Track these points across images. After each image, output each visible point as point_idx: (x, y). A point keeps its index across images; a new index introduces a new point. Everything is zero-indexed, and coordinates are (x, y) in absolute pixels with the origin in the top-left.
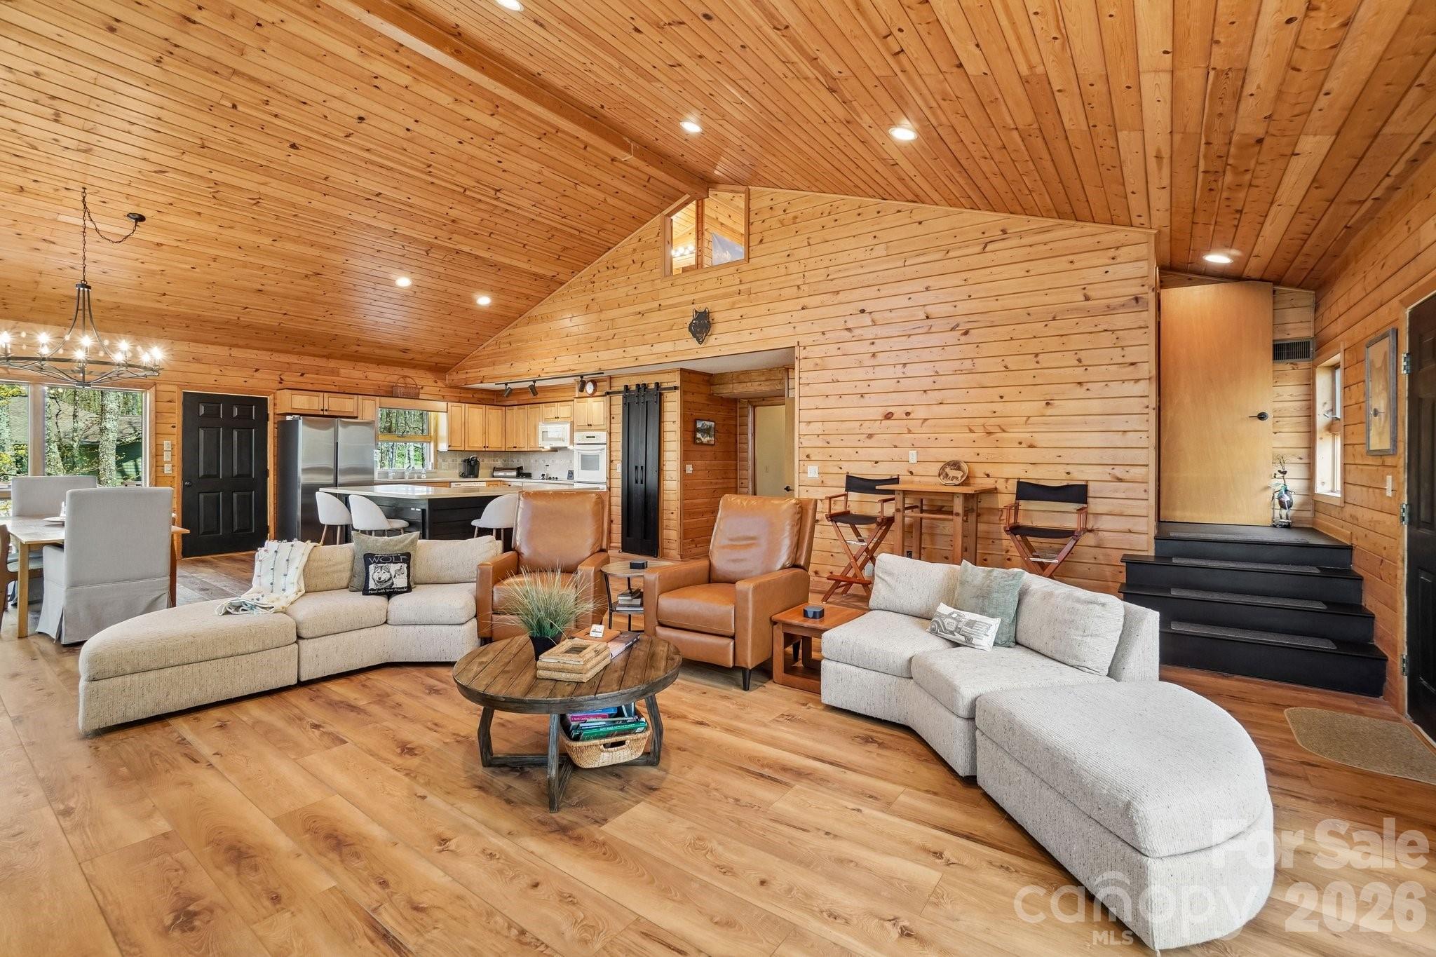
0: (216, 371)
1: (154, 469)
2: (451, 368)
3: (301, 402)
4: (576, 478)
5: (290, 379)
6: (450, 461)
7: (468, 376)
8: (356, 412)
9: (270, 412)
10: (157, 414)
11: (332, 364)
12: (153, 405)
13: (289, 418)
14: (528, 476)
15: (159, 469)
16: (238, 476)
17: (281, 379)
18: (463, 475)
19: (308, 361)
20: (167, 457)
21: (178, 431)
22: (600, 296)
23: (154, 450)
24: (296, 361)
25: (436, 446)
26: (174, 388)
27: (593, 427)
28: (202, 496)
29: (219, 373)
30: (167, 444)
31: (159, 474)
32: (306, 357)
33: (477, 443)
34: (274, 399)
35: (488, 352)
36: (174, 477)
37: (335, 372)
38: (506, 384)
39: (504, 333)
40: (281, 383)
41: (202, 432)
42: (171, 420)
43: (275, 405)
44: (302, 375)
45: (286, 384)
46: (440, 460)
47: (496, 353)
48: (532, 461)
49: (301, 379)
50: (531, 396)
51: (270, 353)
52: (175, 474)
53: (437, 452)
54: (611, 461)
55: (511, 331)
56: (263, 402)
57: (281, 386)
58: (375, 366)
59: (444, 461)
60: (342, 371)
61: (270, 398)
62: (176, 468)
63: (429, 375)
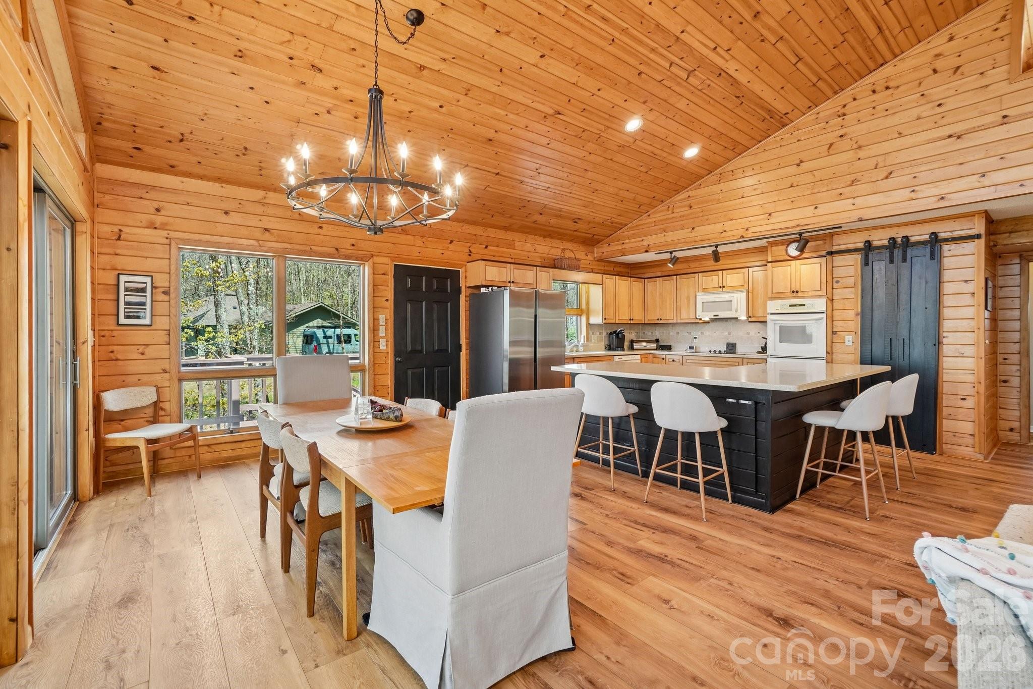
0: (419, 242)
1: (372, 344)
2: (602, 240)
3: (493, 273)
4: (770, 351)
5: (478, 250)
6: (598, 333)
7: (624, 246)
8: (535, 283)
9: (462, 284)
10: (375, 287)
11: (510, 236)
12: (371, 276)
13: (483, 290)
14: (669, 348)
15: (376, 343)
16: (438, 351)
17: (470, 252)
18: (609, 348)
19: (492, 232)
20: (382, 332)
21: (390, 304)
22: (856, 130)
23: (372, 325)
24: (481, 233)
25: (588, 319)
26: (387, 260)
27: (799, 295)
28: (409, 372)
29: (422, 244)
30: (382, 318)
31: (377, 350)
32: (489, 229)
33: (624, 317)
34: (466, 271)
35: (654, 220)
36: (388, 353)
37: (511, 245)
38: (671, 253)
39: (683, 195)
40: (470, 255)
41: (409, 306)
42: (385, 294)
43: (466, 277)
44: (486, 247)
45: (474, 257)
46: (591, 333)
47: (669, 219)
48: (672, 333)
49: (486, 251)
50: (712, 262)
51: (461, 224)
52: (389, 350)
53: (589, 325)
54: (834, 333)
55: (691, 193)
56: (454, 275)
57: (470, 259)
58: (541, 238)
59: (593, 334)
60: (517, 244)
61: (462, 271)
62: (389, 343)
63: (582, 248)
